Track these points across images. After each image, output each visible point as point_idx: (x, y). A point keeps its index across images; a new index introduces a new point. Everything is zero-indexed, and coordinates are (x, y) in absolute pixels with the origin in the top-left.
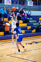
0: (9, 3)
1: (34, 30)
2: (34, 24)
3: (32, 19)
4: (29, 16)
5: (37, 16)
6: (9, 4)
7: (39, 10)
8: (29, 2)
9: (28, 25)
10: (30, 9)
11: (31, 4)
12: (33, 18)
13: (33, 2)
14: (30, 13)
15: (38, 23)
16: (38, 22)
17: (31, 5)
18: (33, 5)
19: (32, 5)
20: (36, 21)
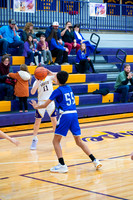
0: (30, 7)
1: (110, 96)
2: (110, 76)
3: (101, 58)
4: (92, 49)
5: (118, 51)
6: (27, 11)
7: (125, 31)
8: (92, 6)
9: (89, 80)
10: (97, 27)
11: (99, 10)
12: (106, 58)
13: (105, 5)
14: (95, 38)
15: (122, 73)
16: (121, 68)
17: (100, 15)
18: (108, 13)
19: (104, 15)
20: (115, 67)
